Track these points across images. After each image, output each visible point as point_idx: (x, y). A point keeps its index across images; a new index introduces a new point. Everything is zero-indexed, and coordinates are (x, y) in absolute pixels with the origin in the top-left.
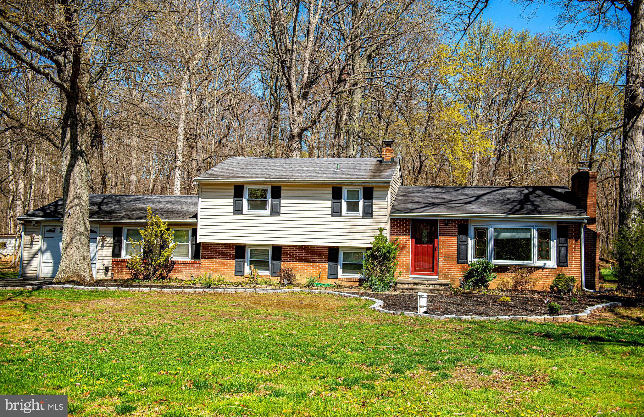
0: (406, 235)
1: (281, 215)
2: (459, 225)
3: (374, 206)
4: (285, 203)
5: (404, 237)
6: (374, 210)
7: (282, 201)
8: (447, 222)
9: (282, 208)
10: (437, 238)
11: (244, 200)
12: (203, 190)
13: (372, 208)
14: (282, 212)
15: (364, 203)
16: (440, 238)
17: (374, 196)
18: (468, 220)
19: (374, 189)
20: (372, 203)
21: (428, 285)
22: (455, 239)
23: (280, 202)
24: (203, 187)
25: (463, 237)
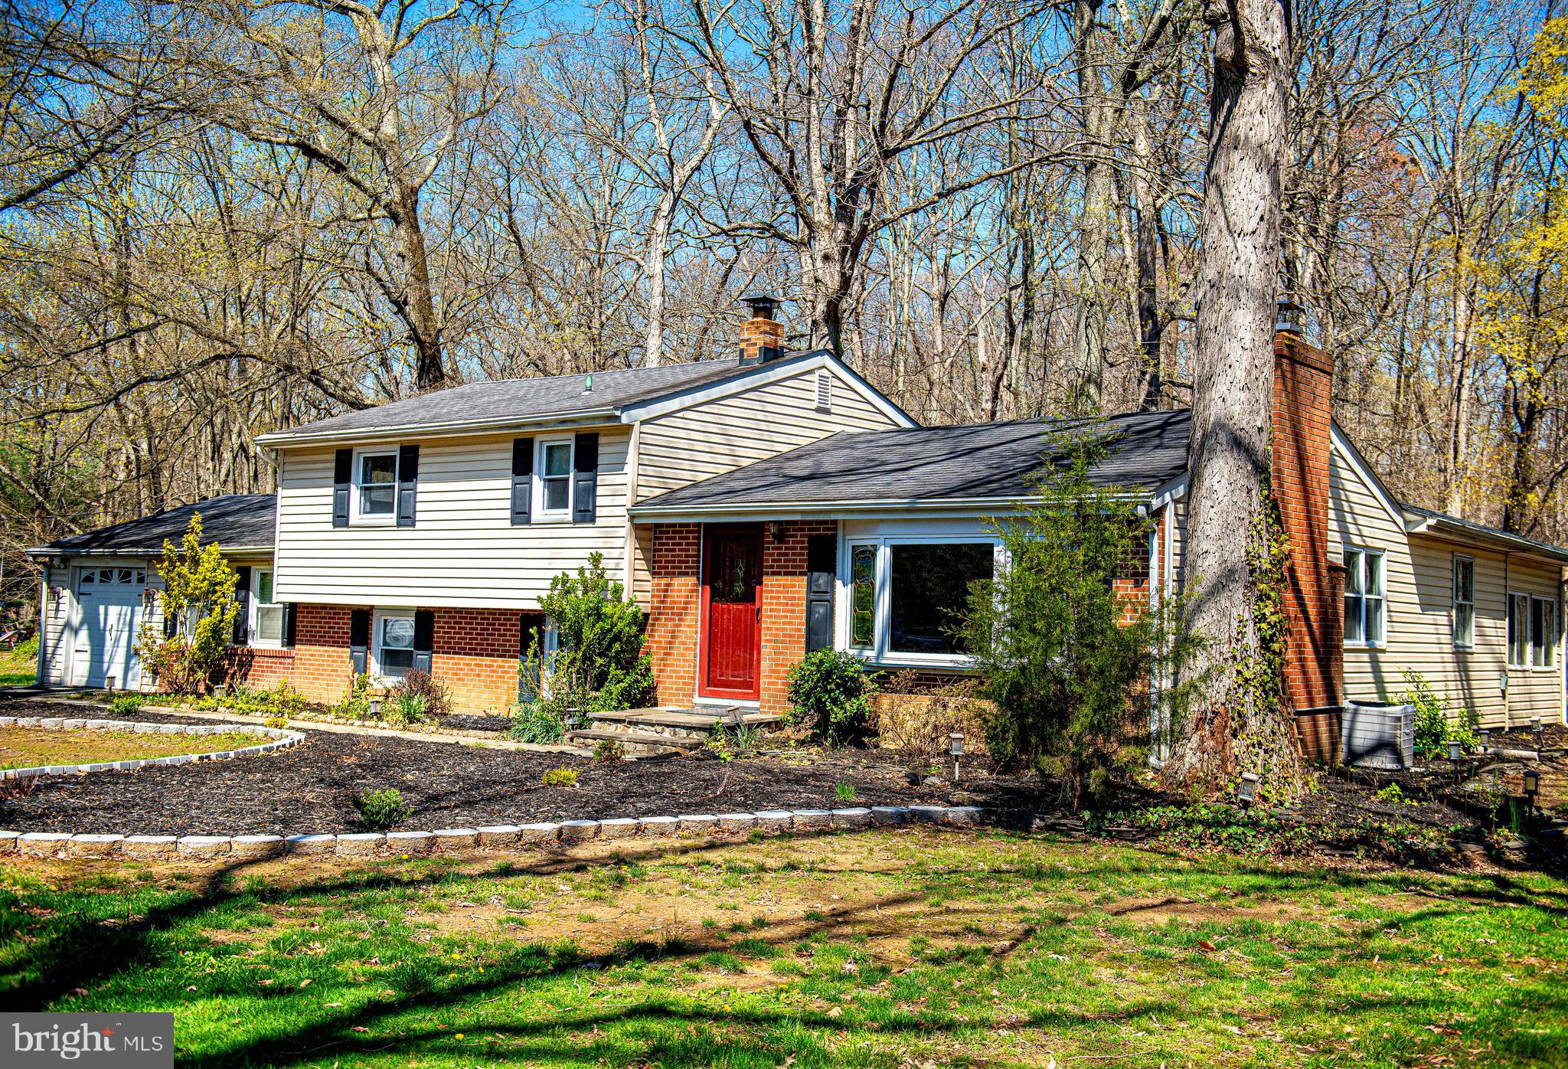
0: (686, 574)
1: (419, 525)
2: (812, 540)
3: (600, 491)
4: (428, 492)
5: (683, 580)
6: (599, 501)
7: (421, 487)
8: (784, 530)
9: (419, 507)
10: (760, 583)
11: (353, 487)
12: (287, 467)
13: (595, 496)
14: (419, 516)
15: (577, 481)
16: (766, 580)
17: (601, 460)
18: (835, 522)
19: (602, 440)
20: (595, 481)
21: (659, 729)
22: (800, 584)
23: (414, 489)
24: (288, 459)
25: (823, 578)
